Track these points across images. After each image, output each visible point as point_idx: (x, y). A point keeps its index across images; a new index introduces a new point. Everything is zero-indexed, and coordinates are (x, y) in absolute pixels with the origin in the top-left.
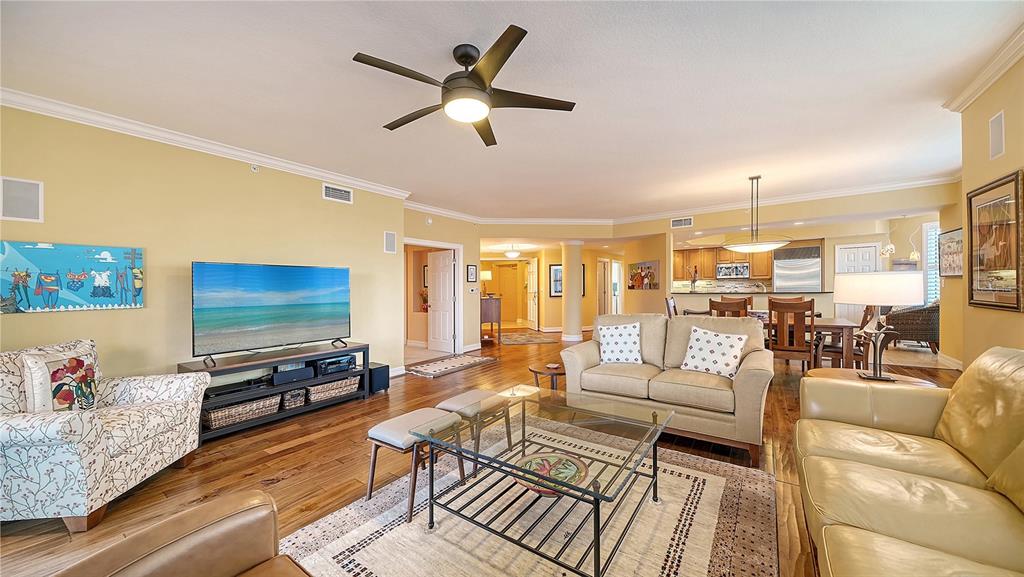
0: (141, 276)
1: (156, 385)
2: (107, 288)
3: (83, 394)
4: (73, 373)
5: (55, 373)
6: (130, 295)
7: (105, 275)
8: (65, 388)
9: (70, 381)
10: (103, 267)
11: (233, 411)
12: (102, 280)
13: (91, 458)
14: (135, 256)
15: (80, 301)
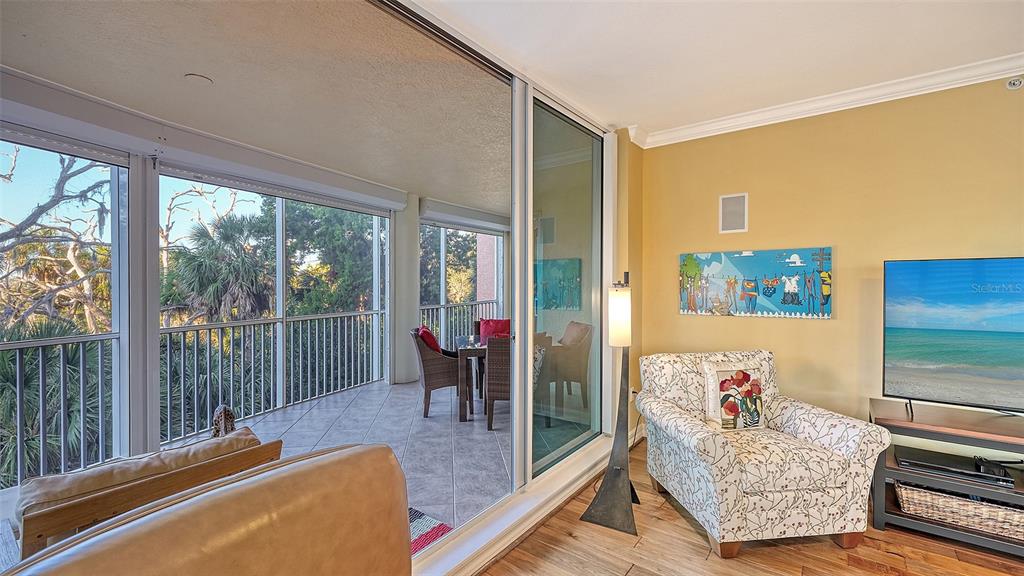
0: (828, 281)
1: (819, 422)
2: (796, 294)
3: (748, 410)
4: (739, 385)
5: (723, 383)
6: (818, 302)
7: (794, 280)
8: (731, 399)
9: (736, 393)
10: (792, 271)
11: (941, 501)
12: (791, 285)
13: (722, 485)
14: (824, 256)
15: (773, 307)
